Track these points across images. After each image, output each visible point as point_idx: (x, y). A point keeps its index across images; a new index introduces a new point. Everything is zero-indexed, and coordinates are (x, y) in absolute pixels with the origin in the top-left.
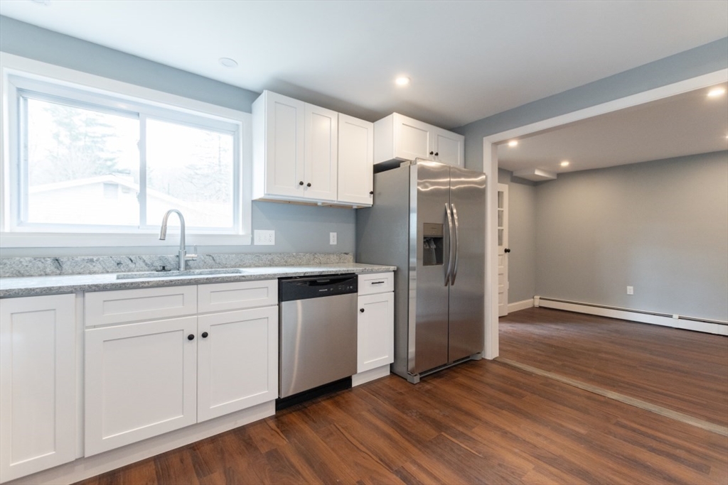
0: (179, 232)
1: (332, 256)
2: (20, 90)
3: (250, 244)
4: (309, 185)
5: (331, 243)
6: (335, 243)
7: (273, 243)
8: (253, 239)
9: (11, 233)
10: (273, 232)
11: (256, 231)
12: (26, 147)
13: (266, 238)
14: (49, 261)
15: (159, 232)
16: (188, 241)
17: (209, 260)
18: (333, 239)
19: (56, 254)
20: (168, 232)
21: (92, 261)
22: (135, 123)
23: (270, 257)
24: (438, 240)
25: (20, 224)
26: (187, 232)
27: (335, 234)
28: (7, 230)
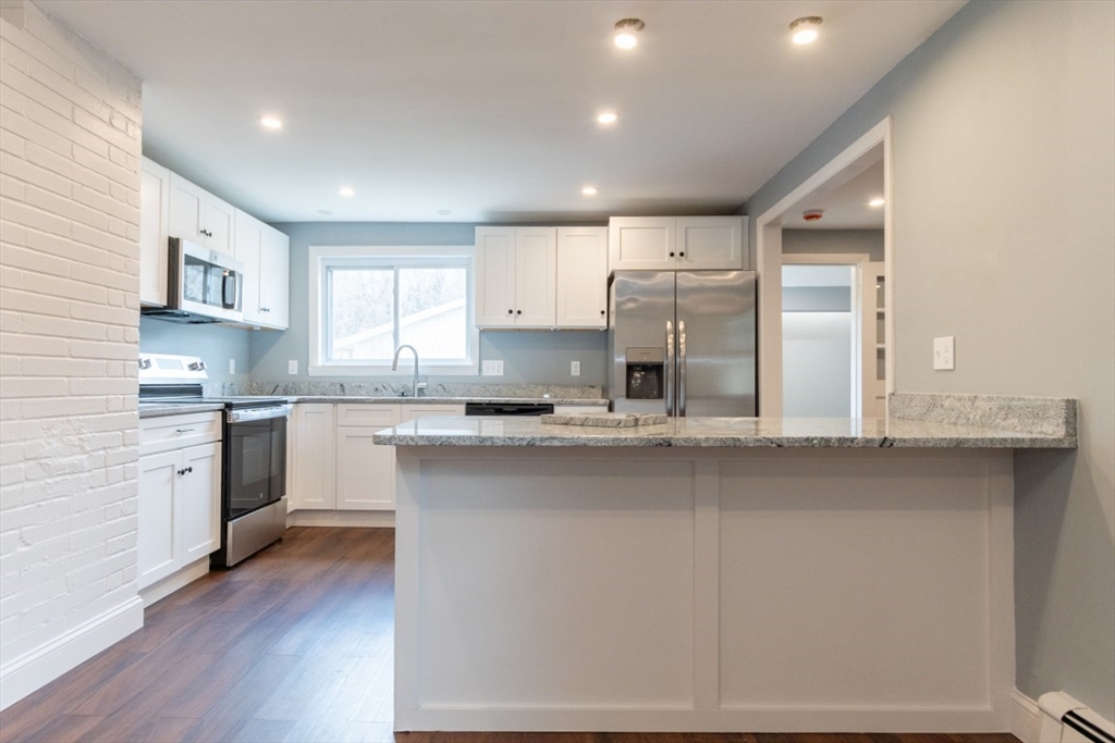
0: (413, 364)
1: (571, 390)
2: (328, 267)
3: (477, 374)
4: (519, 312)
5: (573, 374)
6: (578, 374)
7: (501, 374)
8: (480, 370)
9: (323, 367)
10: (502, 362)
11: (484, 362)
12: (332, 304)
13: (495, 368)
14: (338, 386)
15: (391, 364)
16: (421, 372)
17: (440, 388)
18: (575, 368)
19: (341, 381)
20: (399, 364)
21: (360, 386)
22: (390, 274)
23: (497, 389)
24: (658, 368)
25: (328, 360)
26: (419, 364)
27: (578, 363)
28: (320, 364)
